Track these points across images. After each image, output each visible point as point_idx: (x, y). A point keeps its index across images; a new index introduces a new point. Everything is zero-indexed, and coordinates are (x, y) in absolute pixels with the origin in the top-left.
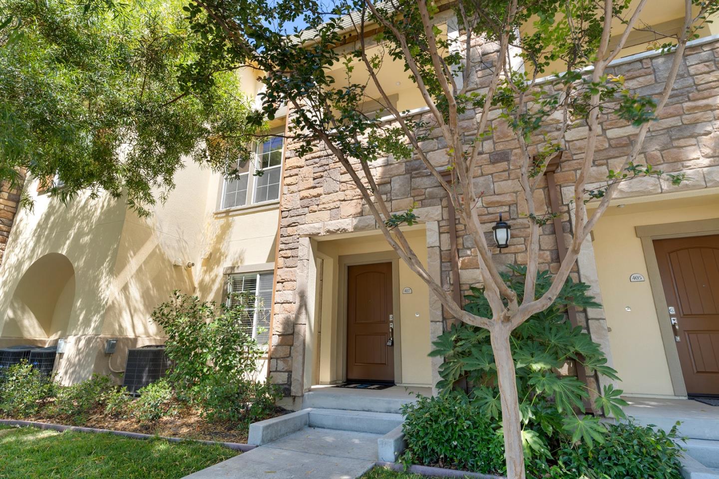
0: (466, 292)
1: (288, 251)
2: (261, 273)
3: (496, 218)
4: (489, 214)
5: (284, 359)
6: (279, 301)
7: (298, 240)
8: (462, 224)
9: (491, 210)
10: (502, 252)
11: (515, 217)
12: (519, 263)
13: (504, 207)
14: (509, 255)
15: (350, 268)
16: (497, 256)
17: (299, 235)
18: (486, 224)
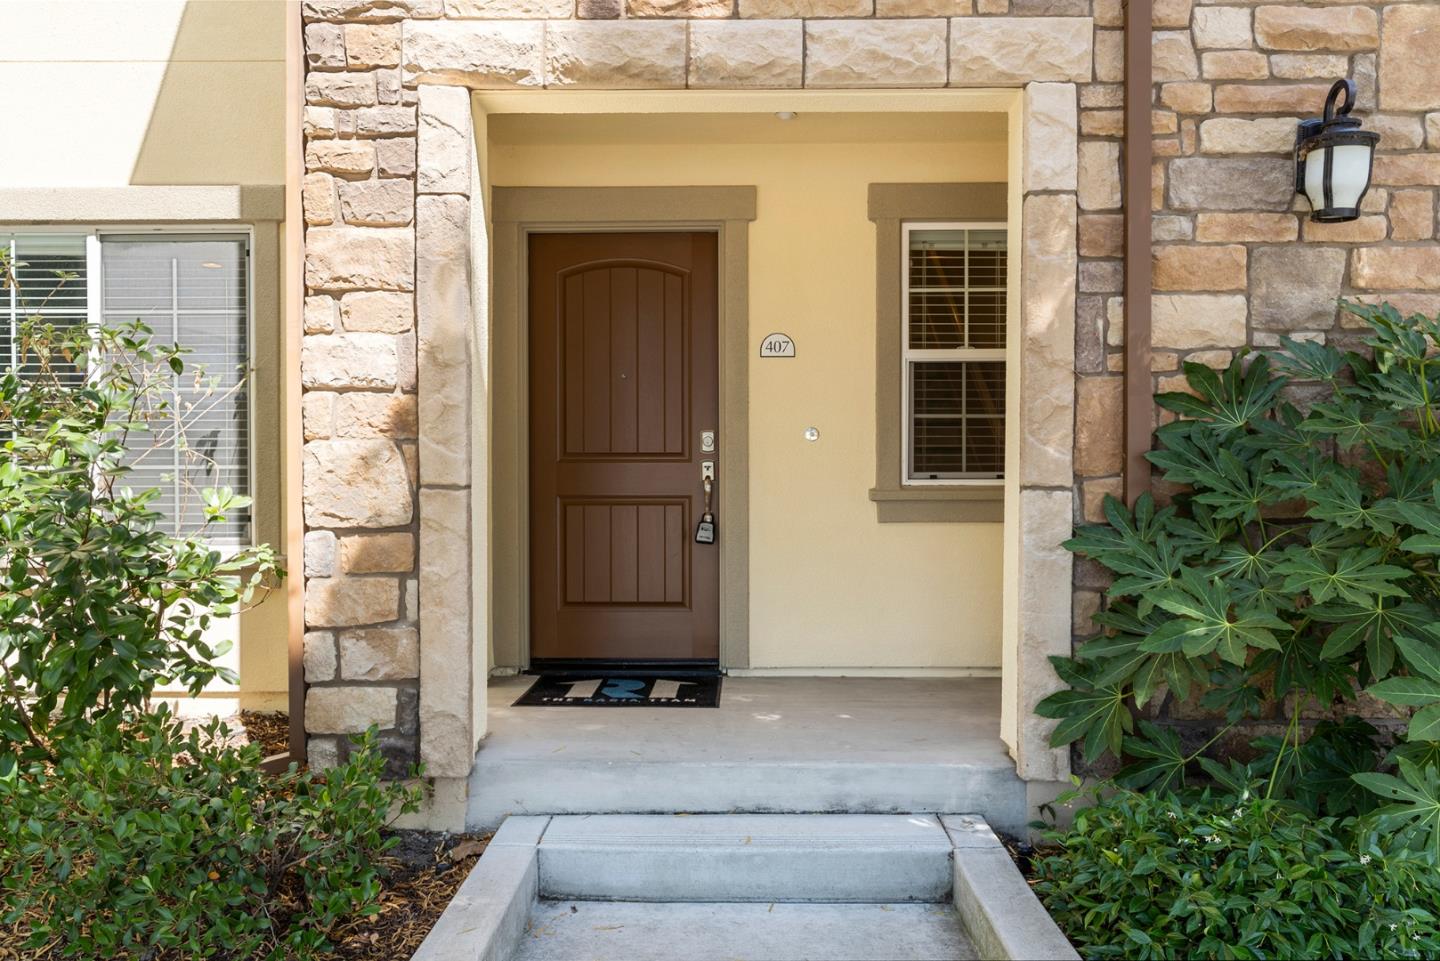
0: (1162, 379)
1: (355, 145)
2: (106, 229)
3: (1301, 101)
4: (1274, 79)
5: (372, 630)
6: (325, 378)
7: (409, 96)
8: (1169, 109)
9: (1285, 65)
10: (1307, 237)
11: (1370, 105)
12: (1362, 283)
13: (1332, 59)
14: (1329, 252)
15: (537, 242)
16: (1291, 250)
17: (412, 68)
18: (1258, 121)
